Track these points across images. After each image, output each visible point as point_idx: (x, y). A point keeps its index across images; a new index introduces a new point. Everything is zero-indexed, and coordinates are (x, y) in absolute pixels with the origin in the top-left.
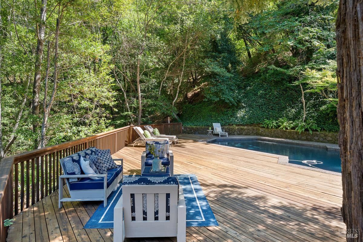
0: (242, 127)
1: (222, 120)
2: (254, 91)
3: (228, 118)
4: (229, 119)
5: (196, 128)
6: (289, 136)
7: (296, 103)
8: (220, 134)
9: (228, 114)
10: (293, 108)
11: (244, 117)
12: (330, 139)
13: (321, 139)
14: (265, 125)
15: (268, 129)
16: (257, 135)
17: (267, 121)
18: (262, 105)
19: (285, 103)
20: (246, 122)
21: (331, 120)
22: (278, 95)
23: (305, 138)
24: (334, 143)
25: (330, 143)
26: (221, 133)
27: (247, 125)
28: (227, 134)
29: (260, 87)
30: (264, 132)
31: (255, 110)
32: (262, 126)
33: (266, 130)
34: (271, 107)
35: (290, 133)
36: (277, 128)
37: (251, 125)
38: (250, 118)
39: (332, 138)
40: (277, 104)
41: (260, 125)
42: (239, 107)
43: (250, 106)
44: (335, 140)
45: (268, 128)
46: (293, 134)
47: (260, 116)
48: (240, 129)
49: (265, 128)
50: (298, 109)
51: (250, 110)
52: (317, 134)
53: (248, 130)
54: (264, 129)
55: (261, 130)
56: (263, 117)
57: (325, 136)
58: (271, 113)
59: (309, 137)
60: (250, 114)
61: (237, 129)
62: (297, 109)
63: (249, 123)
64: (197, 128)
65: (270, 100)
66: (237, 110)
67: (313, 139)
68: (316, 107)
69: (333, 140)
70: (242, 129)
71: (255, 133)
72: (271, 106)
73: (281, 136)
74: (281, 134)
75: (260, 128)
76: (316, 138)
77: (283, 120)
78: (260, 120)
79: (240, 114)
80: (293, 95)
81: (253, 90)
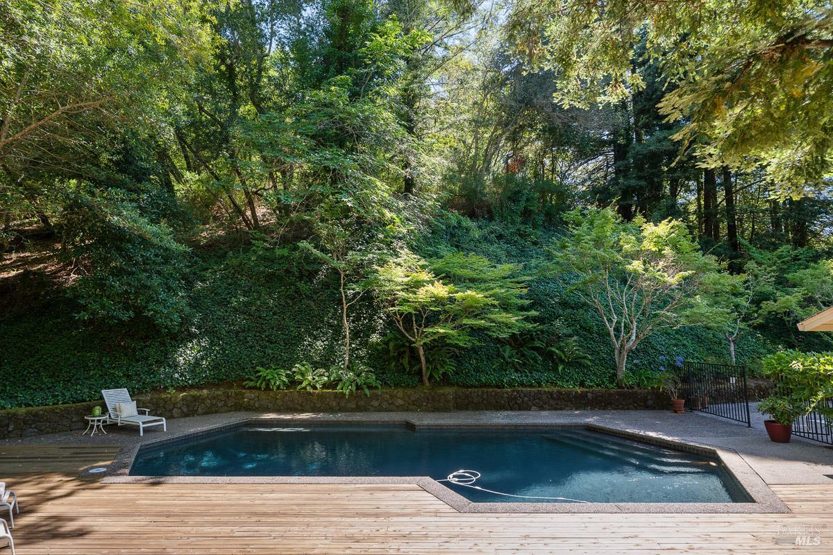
0: (194, 392)
1: (128, 376)
2: (216, 294)
3: (146, 369)
4: (151, 372)
5: (28, 413)
6: (318, 405)
7: (319, 328)
8: (142, 426)
9: (147, 359)
10: (316, 338)
11: (197, 363)
12: (400, 402)
13: (385, 405)
14: (259, 382)
15: (267, 392)
16: (235, 410)
17: (263, 372)
18: (243, 331)
19: (298, 328)
20: (206, 376)
21: (393, 364)
22: (276, 306)
23: (354, 406)
24: (407, 410)
25: (400, 411)
26: (144, 423)
27: (208, 385)
28: (164, 422)
29: (230, 285)
30: (256, 399)
31: (226, 343)
32: (251, 384)
33: (263, 396)
34: (266, 337)
35: (321, 396)
36: (288, 387)
37: (218, 385)
38: (216, 366)
39: (404, 401)
40: (279, 329)
41: (245, 383)
42: (181, 337)
43: (211, 333)
44: (409, 404)
45: (268, 388)
46: (328, 400)
47: (243, 360)
48: (189, 398)
49: (260, 388)
50: (327, 340)
51: (212, 344)
52: (377, 395)
53: (214, 398)
54: (257, 393)
55: (249, 395)
56: (251, 361)
57: (392, 397)
58: (270, 351)
59: (362, 403)
60: (215, 355)
61: (182, 400)
62: (324, 341)
63: (214, 378)
64: (36, 415)
65: (260, 318)
66: (173, 343)
67: (370, 407)
68: (360, 337)
69: (406, 405)
70: (195, 398)
71: (233, 404)
72: (267, 333)
73: (301, 406)
74: (300, 401)
75: (244, 391)
76: (376, 403)
77: (303, 369)
78: (244, 369)
79: (187, 354)
80: (311, 310)
81: (213, 290)
